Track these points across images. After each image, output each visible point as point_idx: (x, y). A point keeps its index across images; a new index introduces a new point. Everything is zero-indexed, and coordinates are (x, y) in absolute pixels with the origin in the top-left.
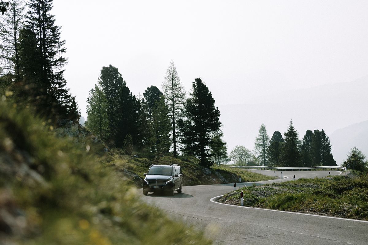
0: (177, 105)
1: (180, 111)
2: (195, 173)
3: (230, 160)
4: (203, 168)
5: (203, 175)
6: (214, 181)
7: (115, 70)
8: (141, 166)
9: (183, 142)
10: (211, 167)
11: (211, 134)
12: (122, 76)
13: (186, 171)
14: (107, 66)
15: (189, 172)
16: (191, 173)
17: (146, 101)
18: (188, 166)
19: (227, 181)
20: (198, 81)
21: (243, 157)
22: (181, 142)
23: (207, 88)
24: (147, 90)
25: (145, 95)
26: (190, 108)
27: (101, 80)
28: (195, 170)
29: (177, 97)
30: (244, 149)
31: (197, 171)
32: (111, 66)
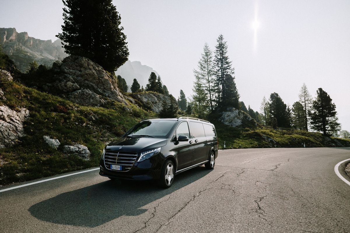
0: (308, 105)
1: (310, 108)
2: (318, 140)
3: (339, 136)
4: (325, 137)
5: (325, 141)
6: (333, 145)
7: (277, 95)
8: (279, 134)
9: (312, 123)
10: (330, 137)
11: (330, 119)
12: (280, 97)
13: (312, 138)
14: (273, 93)
15: (314, 139)
16: (316, 140)
17: (294, 108)
18: (314, 136)
19: (344, 146)
20: (320, 89)
21: (346, 135)
22: (310, 124)
23: (327, 93)
24: (294, 104)
25: (293, 106)
26: (316, 106)
27: (270, 99)
28: (319, 138)
29: (307, 100)
30: (346, 132)
31: (320, 139)
32: (275, 93)
